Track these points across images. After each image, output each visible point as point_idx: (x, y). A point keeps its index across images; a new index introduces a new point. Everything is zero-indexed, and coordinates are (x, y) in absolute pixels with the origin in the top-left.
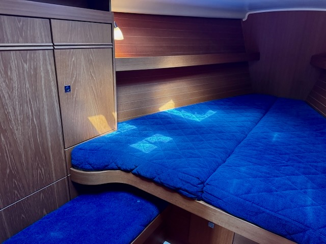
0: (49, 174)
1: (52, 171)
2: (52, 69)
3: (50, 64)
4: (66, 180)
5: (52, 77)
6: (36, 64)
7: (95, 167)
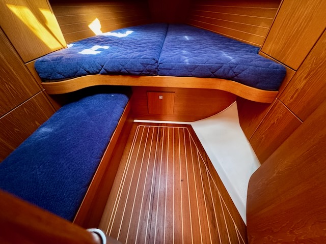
0: (21, 89)
1: (23, 86)
4: (43, 94)
7: (66, 75)
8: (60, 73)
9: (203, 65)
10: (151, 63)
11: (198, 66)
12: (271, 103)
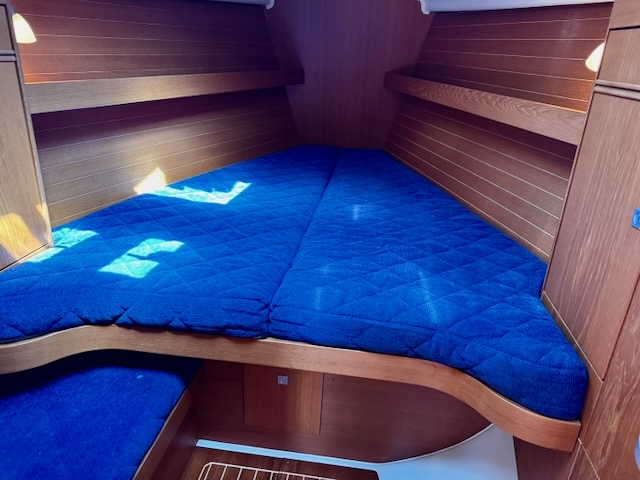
7: (28, 328)
8: (15, 326)
9: (383, 324)
10: (248, 310)
11: (371, 326)
12: (571, 450)
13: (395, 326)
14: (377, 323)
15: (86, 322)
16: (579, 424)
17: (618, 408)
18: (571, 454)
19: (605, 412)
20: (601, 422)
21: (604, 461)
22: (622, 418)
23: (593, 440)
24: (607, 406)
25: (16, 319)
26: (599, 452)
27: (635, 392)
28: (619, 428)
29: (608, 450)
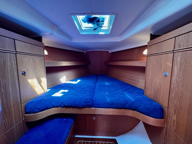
2: (15, 63)
3: (14, 60)
4: (22, 122)
5: (14, 67)
6: (5, 59)
7: (41, 109)
8: (38, 109)
9: (117, 102)
10: (89, 102)
12: (163, 126)
13: (119, 102)
14: (115, 102)
15: (54, 107)
16: (164, 120)
17: (175, 113)
18: (163, 127)
19: (171, 115)
20: (170, 118)
21: (175, 127)
22: (177, 116)
23: (169, 123)
24: (171, 114)
25: (39, 107)
26: (172, 126)
27: (178, 109)
28: (177, 119)
29: (175, 124)
